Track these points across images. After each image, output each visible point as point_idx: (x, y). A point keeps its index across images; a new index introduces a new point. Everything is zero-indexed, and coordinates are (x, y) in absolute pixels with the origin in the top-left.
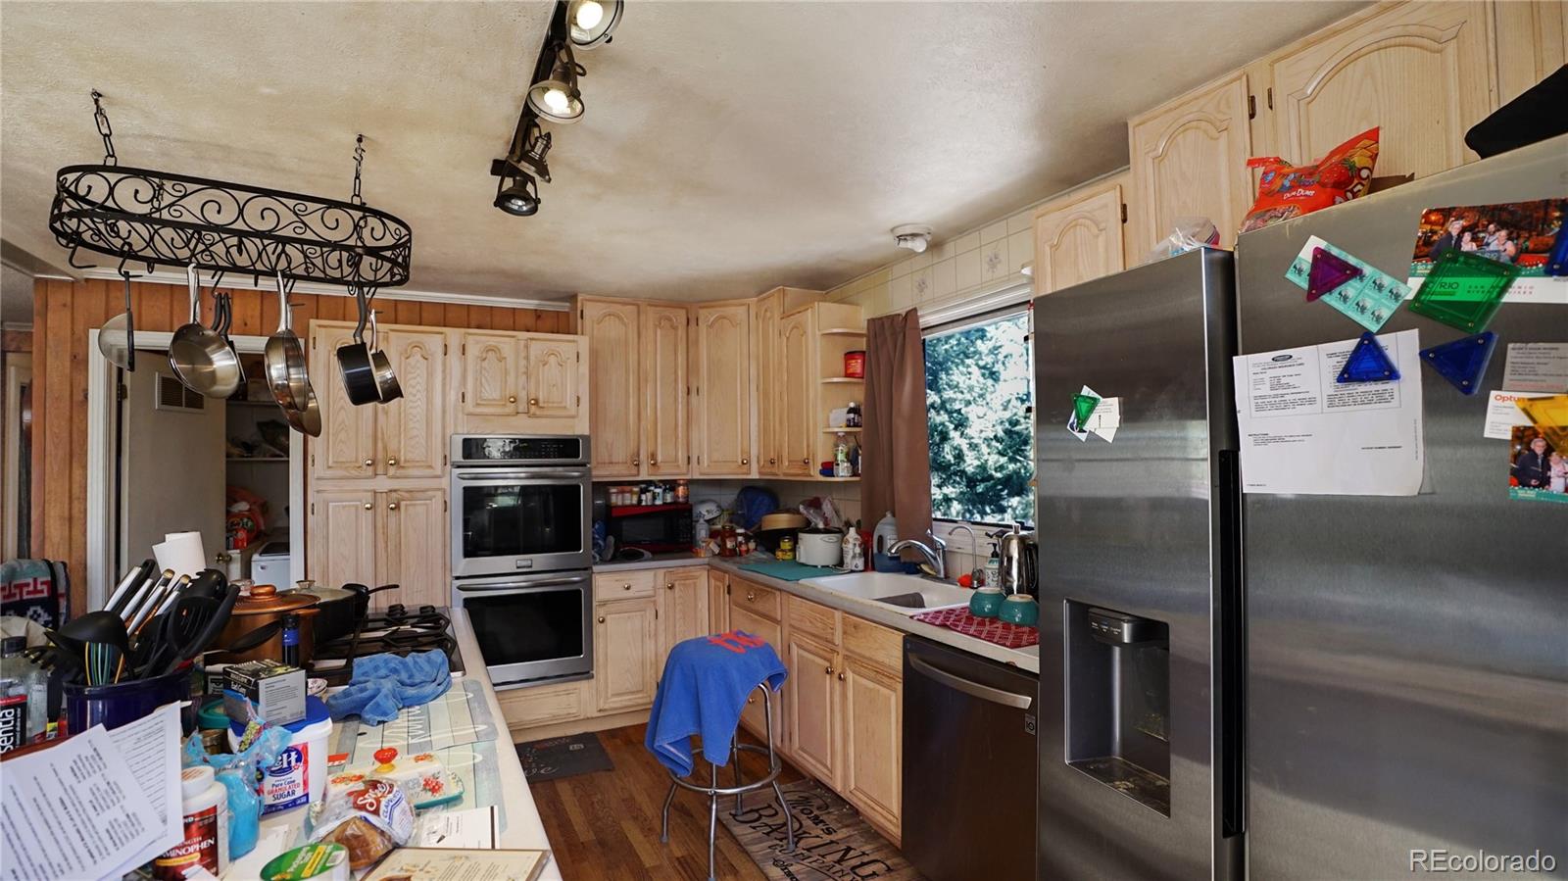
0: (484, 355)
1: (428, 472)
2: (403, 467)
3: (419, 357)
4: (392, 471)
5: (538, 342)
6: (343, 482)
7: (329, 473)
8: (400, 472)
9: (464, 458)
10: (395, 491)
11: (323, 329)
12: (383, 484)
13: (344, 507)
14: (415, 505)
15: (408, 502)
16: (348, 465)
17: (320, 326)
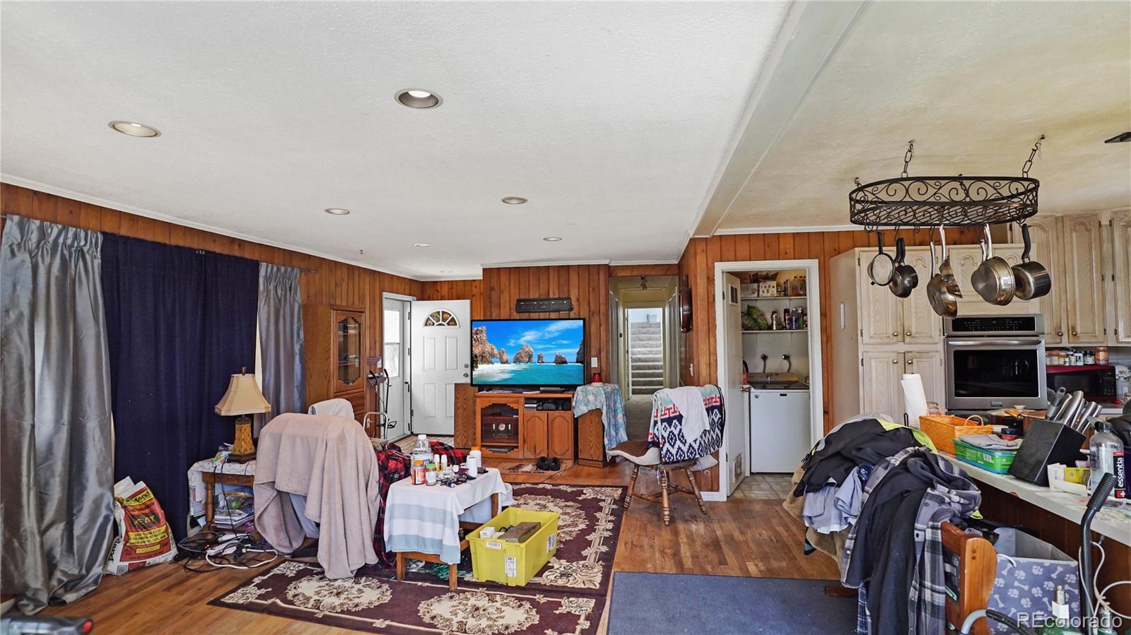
0: (963, 262)
1: (931, 340)
2: (914, 337)
3: (921, 266)
4: (908, 339)
5: (1000, 250)
6: (878, 346)
7: (872, 341)
8: (913, 340)
9: (954, 330)
10: (910, 352)
11: (864, 253)
12: (902, 348)
13: (880, 362)
14: (922, 362)
15: (919, 360)
16: (881, 336)
17: (862, 251)
